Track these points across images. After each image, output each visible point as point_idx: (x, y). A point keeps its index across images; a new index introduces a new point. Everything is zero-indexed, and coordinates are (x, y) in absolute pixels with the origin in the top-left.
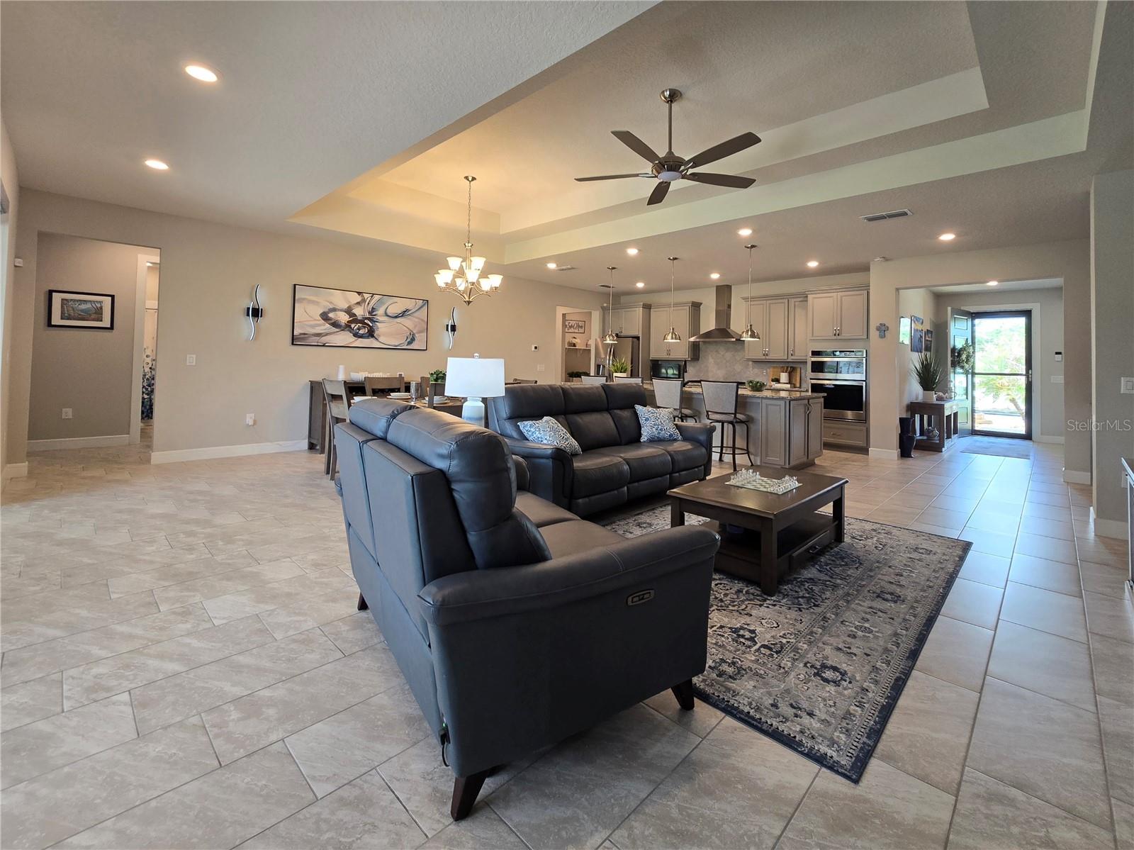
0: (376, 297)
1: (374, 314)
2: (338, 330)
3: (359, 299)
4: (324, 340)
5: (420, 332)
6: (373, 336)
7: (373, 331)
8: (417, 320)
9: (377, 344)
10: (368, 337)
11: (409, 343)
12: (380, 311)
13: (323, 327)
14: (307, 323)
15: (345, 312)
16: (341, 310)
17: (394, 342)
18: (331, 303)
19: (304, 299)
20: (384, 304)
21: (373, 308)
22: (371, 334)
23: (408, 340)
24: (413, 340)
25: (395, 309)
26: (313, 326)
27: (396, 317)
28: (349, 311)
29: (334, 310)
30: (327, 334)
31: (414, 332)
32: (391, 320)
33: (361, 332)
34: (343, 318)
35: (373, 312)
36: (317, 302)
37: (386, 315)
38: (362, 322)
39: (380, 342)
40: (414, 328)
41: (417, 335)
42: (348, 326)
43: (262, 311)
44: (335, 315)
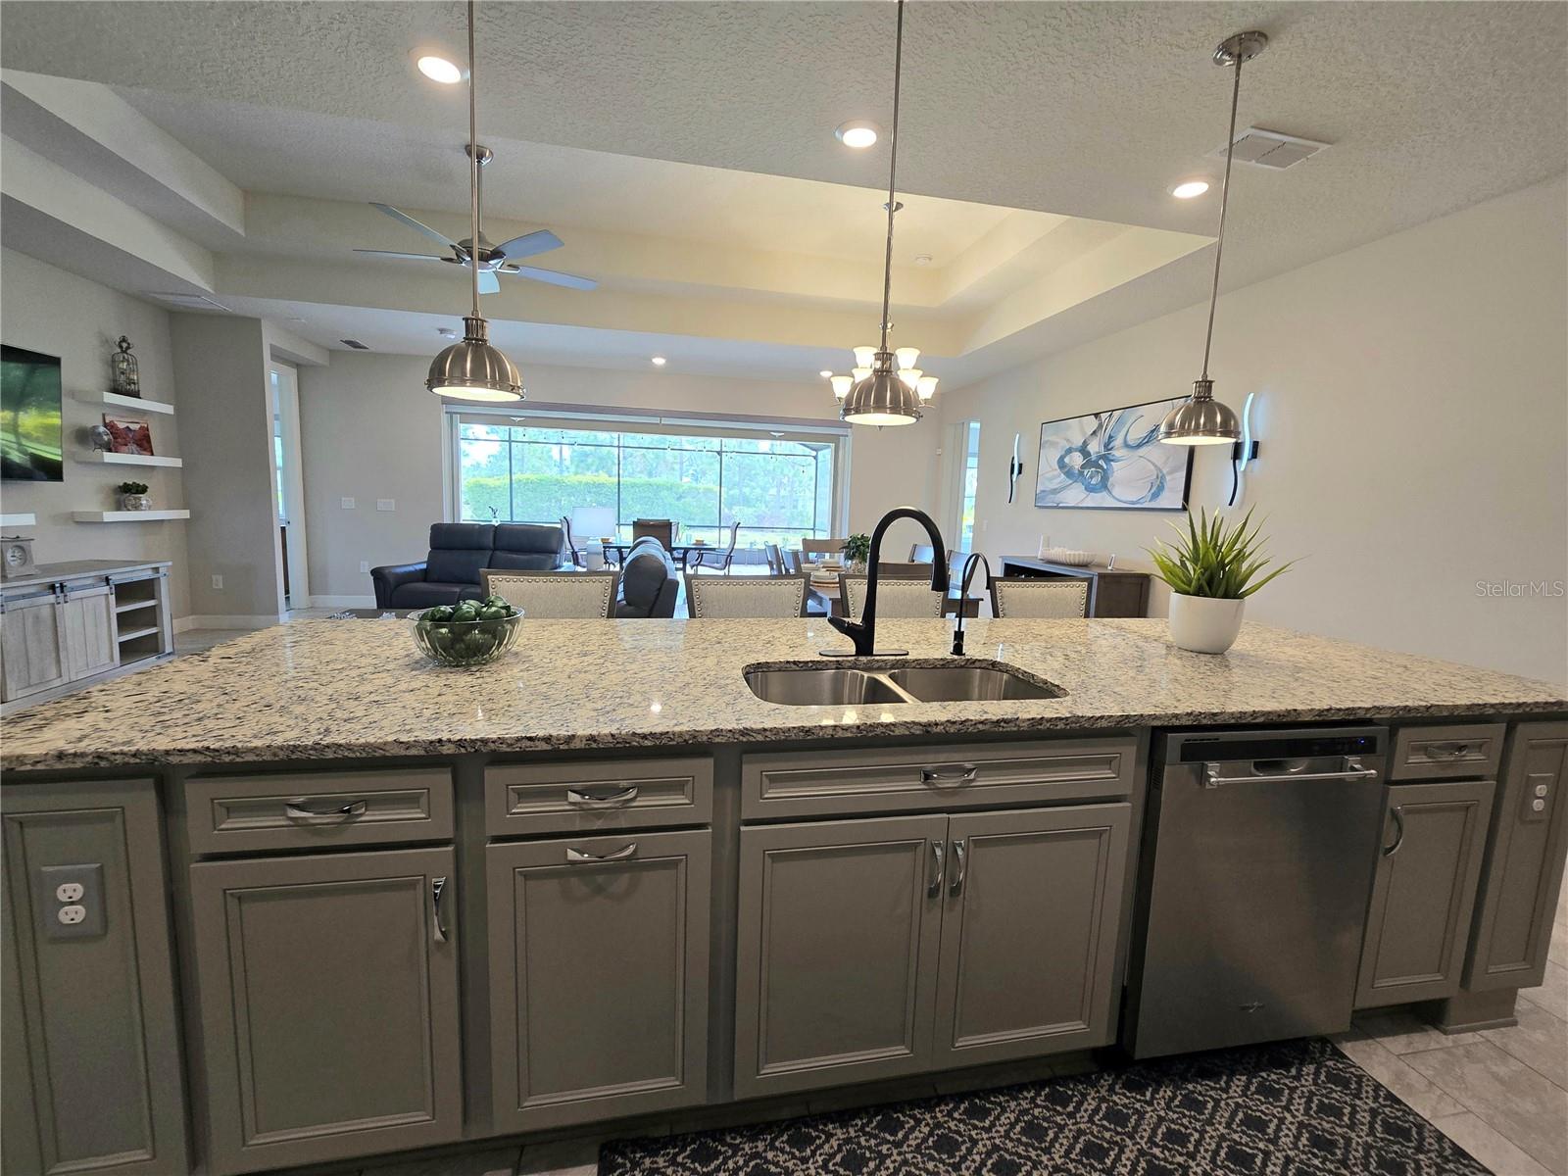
0: (1116, 416)
1: (1110, 447)
2: (1071, 481)
3: (1095, 425)
4: (1058, 498)
5: (1171, 473)
6: (1106, 488)
7: (1107, 479)
9: (1109, 503)
10: (1100, 492)
11: (1155, 496)
12: (1118, 442)
13: (1059, 480)
14: (1047, 475)
15: (1080, 451)
16: (1076, 450)
17: (1132, 496)
18: (1068, 440)
19: (1047, 442)
20: (1123, 425)
21: (1110, 437)
22: (1104, 485)
23: (1152, 491)
24: (1161, 488)
25: (1137, 433)
26: (1050, 480)
27: (1139, 446)
28: (1084, 450)
29: (1069, 452)
30: (1062, 491)
31: (1165, 472)
32: (1131, 453)
33: (1093, 482)
34: (1077, 460)
35: (1109, 443)
36: (1057, 443)
37: (1126, 445)
38: (1096, 465)
39: (1114, 497)
40: (1165, 463)
41: (1168, 478)
42: (1081, 473)
43: (1020, 466)
44: (1071, 458)
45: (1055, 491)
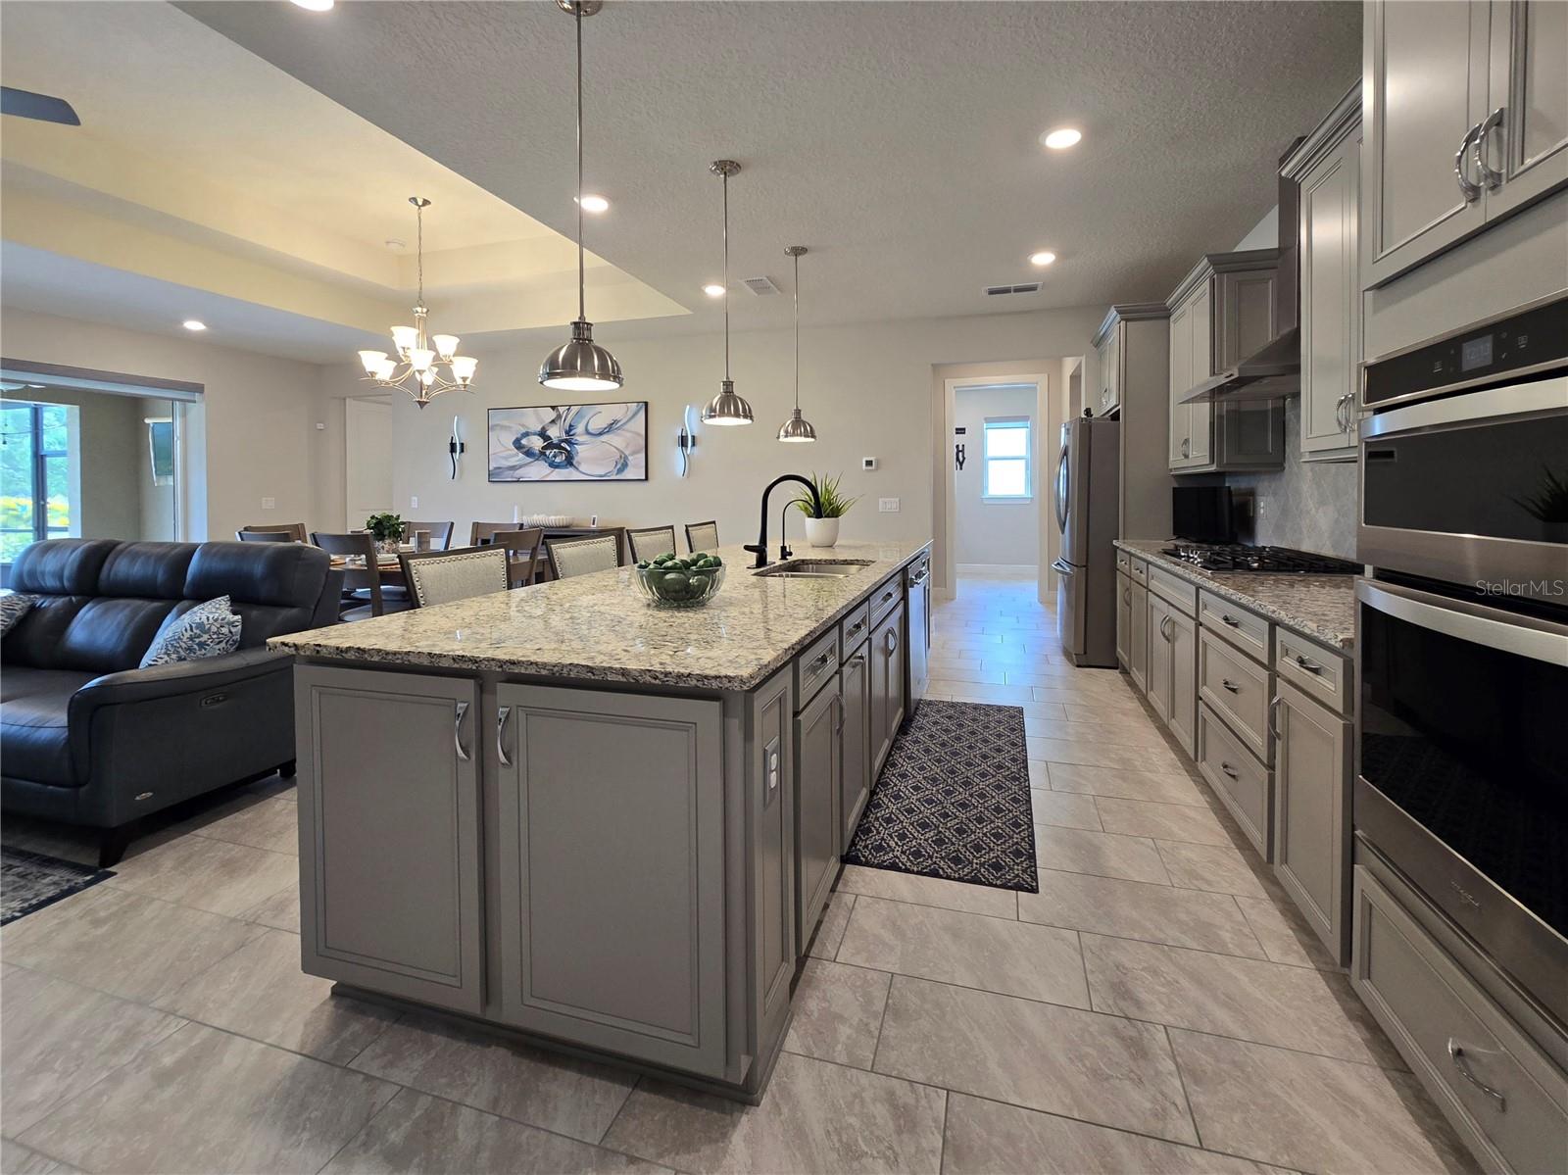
0: (574, 409)
1: (571, 433)
2: (531, 460)
3: (553, 415)
4: (519, 473)
5: (634, 453)
6: (571, 464)
7: (572, 458)
8: (629, 435)
9: (576, 476)
10: (565, 467)
11: (620, 471)
12: (580, 429)
13: (517, 459)
14: (501, 455)
15: (539, 435)
16: (535, 434)
17: (598, 471)
18: (523, 426)
19: (497, 425)
20: (583, 417)
21: (571, 426)
22: (569, 461)
23: (618, 467)
24: (625, 465)
25: (598, 423)
26: (506, 458)
27: (600, 434)
28: (543, 434)
29: (526, 434)
30: (521, 467)
31: (627, 453)
32: (593, 439)
33: (558, 460)
34: (537, 443)
35: (570, 430)
36: (510, 427)
37: (588, 432)
38: (558, 446)
39: (581, 472)
40: (627, 447)
41: (630, 458)
42: (542, 453)
43: (462, 445)
44: (529, 441)
45: (513, 468)
